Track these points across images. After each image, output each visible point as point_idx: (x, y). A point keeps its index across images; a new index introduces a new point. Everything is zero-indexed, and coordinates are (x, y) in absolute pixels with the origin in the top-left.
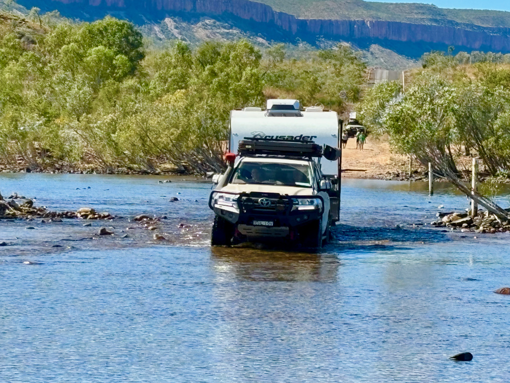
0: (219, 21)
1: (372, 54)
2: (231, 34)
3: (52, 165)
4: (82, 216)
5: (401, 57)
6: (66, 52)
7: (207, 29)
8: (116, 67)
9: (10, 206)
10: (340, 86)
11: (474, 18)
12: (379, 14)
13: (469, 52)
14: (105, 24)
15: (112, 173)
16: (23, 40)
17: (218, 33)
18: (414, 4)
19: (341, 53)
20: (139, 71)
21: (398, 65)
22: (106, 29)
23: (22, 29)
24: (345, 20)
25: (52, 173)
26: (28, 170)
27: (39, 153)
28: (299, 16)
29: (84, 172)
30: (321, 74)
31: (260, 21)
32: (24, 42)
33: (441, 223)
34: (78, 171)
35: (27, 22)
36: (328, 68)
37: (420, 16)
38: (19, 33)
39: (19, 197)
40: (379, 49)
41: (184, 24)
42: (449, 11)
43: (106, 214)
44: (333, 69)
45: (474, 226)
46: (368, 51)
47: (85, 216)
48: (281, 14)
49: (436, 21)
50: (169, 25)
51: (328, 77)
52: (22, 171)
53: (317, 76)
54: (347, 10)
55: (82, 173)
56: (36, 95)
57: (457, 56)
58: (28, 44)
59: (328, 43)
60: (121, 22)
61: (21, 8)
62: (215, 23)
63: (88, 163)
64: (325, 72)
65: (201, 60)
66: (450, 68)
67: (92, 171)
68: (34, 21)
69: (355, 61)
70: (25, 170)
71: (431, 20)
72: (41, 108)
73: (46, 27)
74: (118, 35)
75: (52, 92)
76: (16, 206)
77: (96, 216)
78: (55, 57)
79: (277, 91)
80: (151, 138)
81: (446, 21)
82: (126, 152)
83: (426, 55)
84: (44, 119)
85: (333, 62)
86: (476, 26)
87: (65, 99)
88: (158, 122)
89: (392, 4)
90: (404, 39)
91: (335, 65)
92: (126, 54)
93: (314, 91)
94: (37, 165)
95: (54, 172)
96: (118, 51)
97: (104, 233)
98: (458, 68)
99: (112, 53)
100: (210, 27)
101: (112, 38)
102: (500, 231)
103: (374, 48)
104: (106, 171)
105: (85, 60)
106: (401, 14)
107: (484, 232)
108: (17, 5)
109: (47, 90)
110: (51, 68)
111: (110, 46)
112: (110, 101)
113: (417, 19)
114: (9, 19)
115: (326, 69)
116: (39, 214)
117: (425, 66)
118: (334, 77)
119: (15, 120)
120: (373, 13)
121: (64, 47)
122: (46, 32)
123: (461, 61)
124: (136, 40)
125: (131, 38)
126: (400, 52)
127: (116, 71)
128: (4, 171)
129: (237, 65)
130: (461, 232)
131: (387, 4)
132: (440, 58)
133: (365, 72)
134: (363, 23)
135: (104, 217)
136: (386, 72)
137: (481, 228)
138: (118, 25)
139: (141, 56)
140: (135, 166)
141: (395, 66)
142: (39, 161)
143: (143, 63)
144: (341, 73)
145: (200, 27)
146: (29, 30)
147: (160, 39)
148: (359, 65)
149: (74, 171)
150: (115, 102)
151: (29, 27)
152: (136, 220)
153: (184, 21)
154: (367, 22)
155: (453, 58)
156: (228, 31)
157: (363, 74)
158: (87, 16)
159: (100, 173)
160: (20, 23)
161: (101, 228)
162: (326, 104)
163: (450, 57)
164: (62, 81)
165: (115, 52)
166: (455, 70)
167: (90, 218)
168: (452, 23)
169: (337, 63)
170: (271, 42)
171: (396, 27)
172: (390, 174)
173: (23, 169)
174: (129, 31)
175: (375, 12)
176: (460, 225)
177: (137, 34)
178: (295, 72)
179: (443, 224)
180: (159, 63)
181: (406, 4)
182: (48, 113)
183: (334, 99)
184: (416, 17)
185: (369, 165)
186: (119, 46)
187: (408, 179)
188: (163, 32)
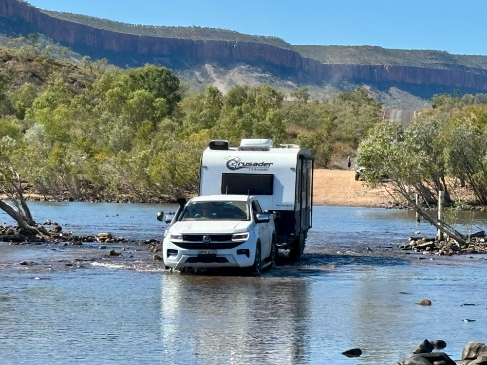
0: (253, 66)
1: (390, 95)
2: (264, 78)
3: (94, 195)
4: (100, 240)
5: (416, 98)
6: (112, 96)
7: (242, 74)
8: (156, 109)
9: (40, 231)
10: (357, 125)
11: (482, 63)
12: (397, 60)
13: (474, 95)
14: (146, 71)
15: (144, 202)
16: (75, 84)
17: (252, 77)
18: (428, 50)
19: (359, 94)
20: (177, 111)
21: (414, 105)
22: (147, 75)
23: (74, 75)
24: (366, 65)
25: (92, 202)
26: (71, 200)
27: (83, 185)
28: (325, 62)
29: (120, 202)
30: (340, 114)
31: (290, 66)
32: (76, 86)
33: (408, 246)
34: (115, 200)
35: (80, 68)
36: (347, 109)
37: (434, 61)
38: (71, 78)
39: (52, 224)
40: (396, 91)
41: (222, 70)
42: (459, 56)
43: (121, 238)
44: (351, 109)
45: (436, 249)
46: (387, 93)
47: (103, 240)
48: (308, 59)
49: (448, 66)
50: (208, 70)
51: (347, 116)
52: (66, 200)
53: (337, 115)
54: (368, 56)
55: (118, 202)
56: (82, 134)
57: (463, 98)
58: (79, 88)
59: (350, 85)
60: (160, 69)
61: (77, 55)
62: (249, 68)
63: (127, 193)
64: (344, 112)
65: (231, 101)
66: (457, 109)
67: (127, 200)
68: (85, 68)
69: (372, 102)
70: (69, 200)
71: (443, 65)
72: (85, 145)
73: (95, 73)
74: (158, 80)
75: (96, 131)
76: (45, 232)
77: (112, 240)
78: (103, 99)
79: (299, 128)
80: (179, 172)
81: (457, 65)
82: (158, 184)
83: (435, 96)
84: (87, 155)
85: (352, 102)
86: (484, 70)
87: (108, 137)
88: (185, 158)
89: (408, 51)
90: (419, 82)
91: (353, 106)
92: (165, 96)
93: (330, 129)
94: (81, 195)
95: (94, 201)
96: (158, 94)
97: (113, 253)
98: (464, 108)
99: (152, 96)
100: (245, 72)
101: (152, 82)
102: (457, 254)
103: (393, 90)
104: (139, 201)
105: (128, 102)
106: (416, 60)
107: (442, 254)
108: (74, 53)
109: (93, 129)
110: (99, 109)
111: (151, 90)
112: (145, 139)
113: (430, 64)
114: (63, 66)
115: (346, 109)
116: (64, 238)
117: (434, 107)
118: (352, 116)
119: (60, 156)
120: (391, 58)
121: (110, 90)
122: (95, 77)
123: (467, 102)
124: (174, 84)
125: (169, 83)
126: (415, 93)
127: (156, 112)
128: (50, 200)
129: (262, 106)
130: (422, 254)
131: (404, 50)
132: (447, 99)
133: (381, 112)
134: (382, 67)
135: (120, 240)
136: (399, 112)
137: (440, 251)
138: (158, 71)
139: (178, 98)
140: (166, 196)
141: (411, 105)
142: (83, 191)
143: (181, 104)
144: (359, 113)
145: (236, 71)
146: (81, 75)
147: (201, 82)
148: (375, 105)
149: (111, 201)
150: (150, 140)
151: (80, 73)
152: (146, 243)
153: (222, 66)
154: (386, 66)
155: (460, 99)
156: (261, 75)
157: (378, 114)
158: (136, 62)
159: (134, 202)
160: (73, 69)
161: (111, 250)
162: (342, 140)
163: (456, 99)
164: (106, 121)
165: (154, 95)
166: (462, 110)
167: (107, 242)
168: (463, 68)
169: (355, 103)
170: (299, 84)
171: (412, 71)
172: (391, 203)
173: (67, 199)
174: (168, 76)
175: (393, 58)
176: (424, 248)
177: (175, 79)
178: (318, 111)
179: (410, 247)
180: (195, 104)
181: (421, 50)
182: (91, 149)
183: (350, 136)
184: (430, 62)
185: (375, 195)
186: (159, 89)
187: (407, 208)
188: (202, 75)
